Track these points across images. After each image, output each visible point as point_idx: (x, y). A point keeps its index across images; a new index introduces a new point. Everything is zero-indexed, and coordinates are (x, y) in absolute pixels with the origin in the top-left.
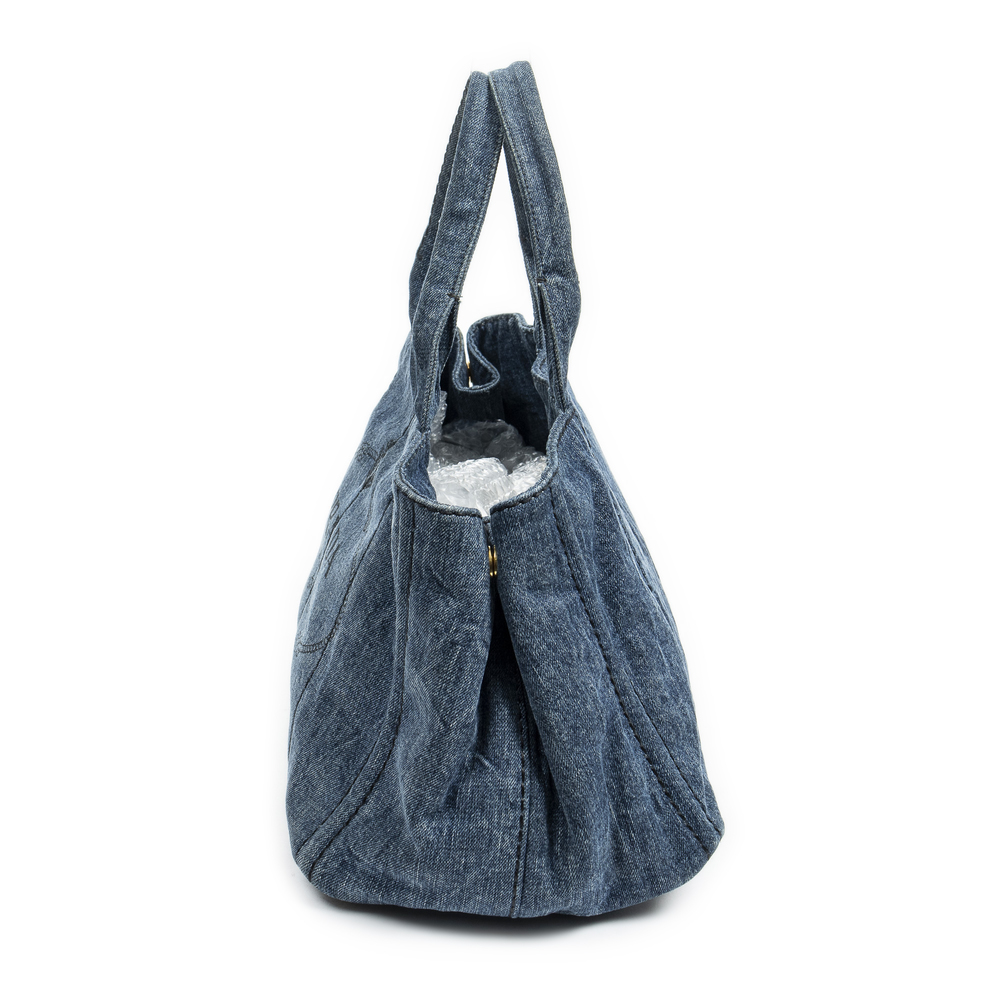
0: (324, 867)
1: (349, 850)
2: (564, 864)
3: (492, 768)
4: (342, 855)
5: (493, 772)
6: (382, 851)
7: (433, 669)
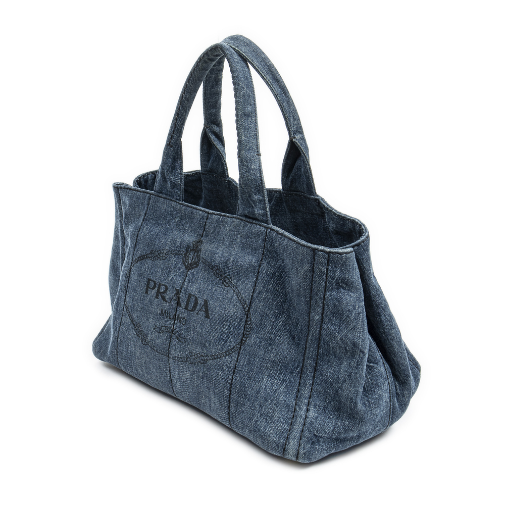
0: (304, 450)
1: (315, 435)
2: (403, 397)
3: (375, 366)
4: (311, 439)
5: (376, 367)
6: (335, 427)
7: (351, 329)
